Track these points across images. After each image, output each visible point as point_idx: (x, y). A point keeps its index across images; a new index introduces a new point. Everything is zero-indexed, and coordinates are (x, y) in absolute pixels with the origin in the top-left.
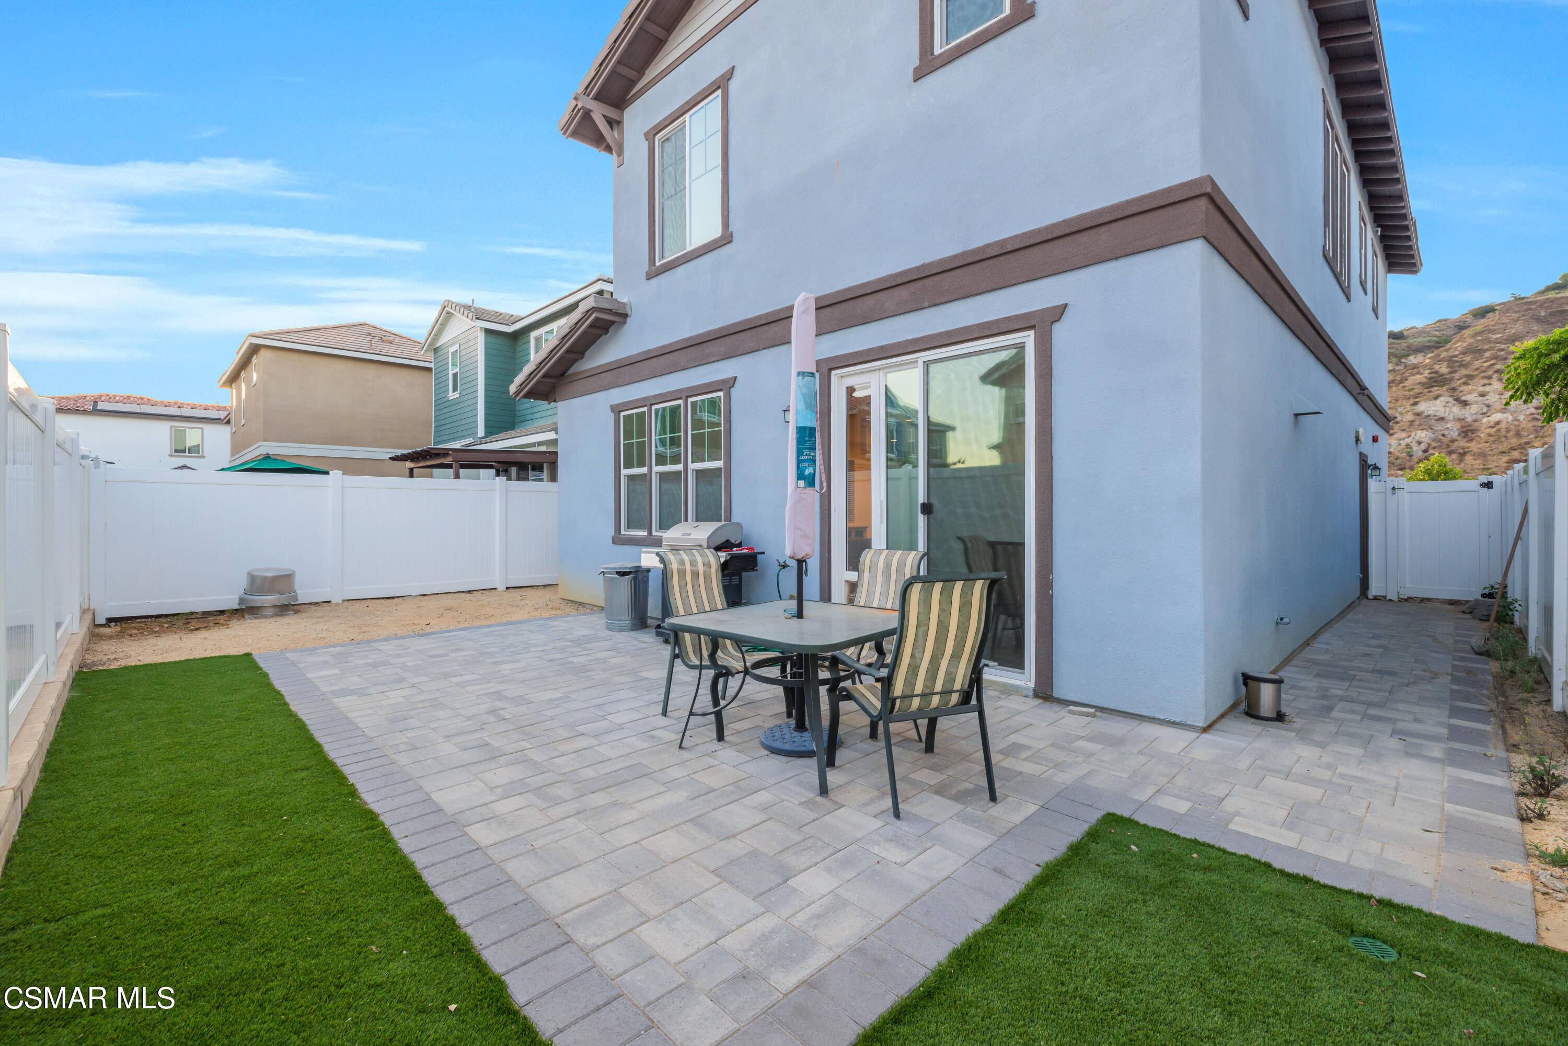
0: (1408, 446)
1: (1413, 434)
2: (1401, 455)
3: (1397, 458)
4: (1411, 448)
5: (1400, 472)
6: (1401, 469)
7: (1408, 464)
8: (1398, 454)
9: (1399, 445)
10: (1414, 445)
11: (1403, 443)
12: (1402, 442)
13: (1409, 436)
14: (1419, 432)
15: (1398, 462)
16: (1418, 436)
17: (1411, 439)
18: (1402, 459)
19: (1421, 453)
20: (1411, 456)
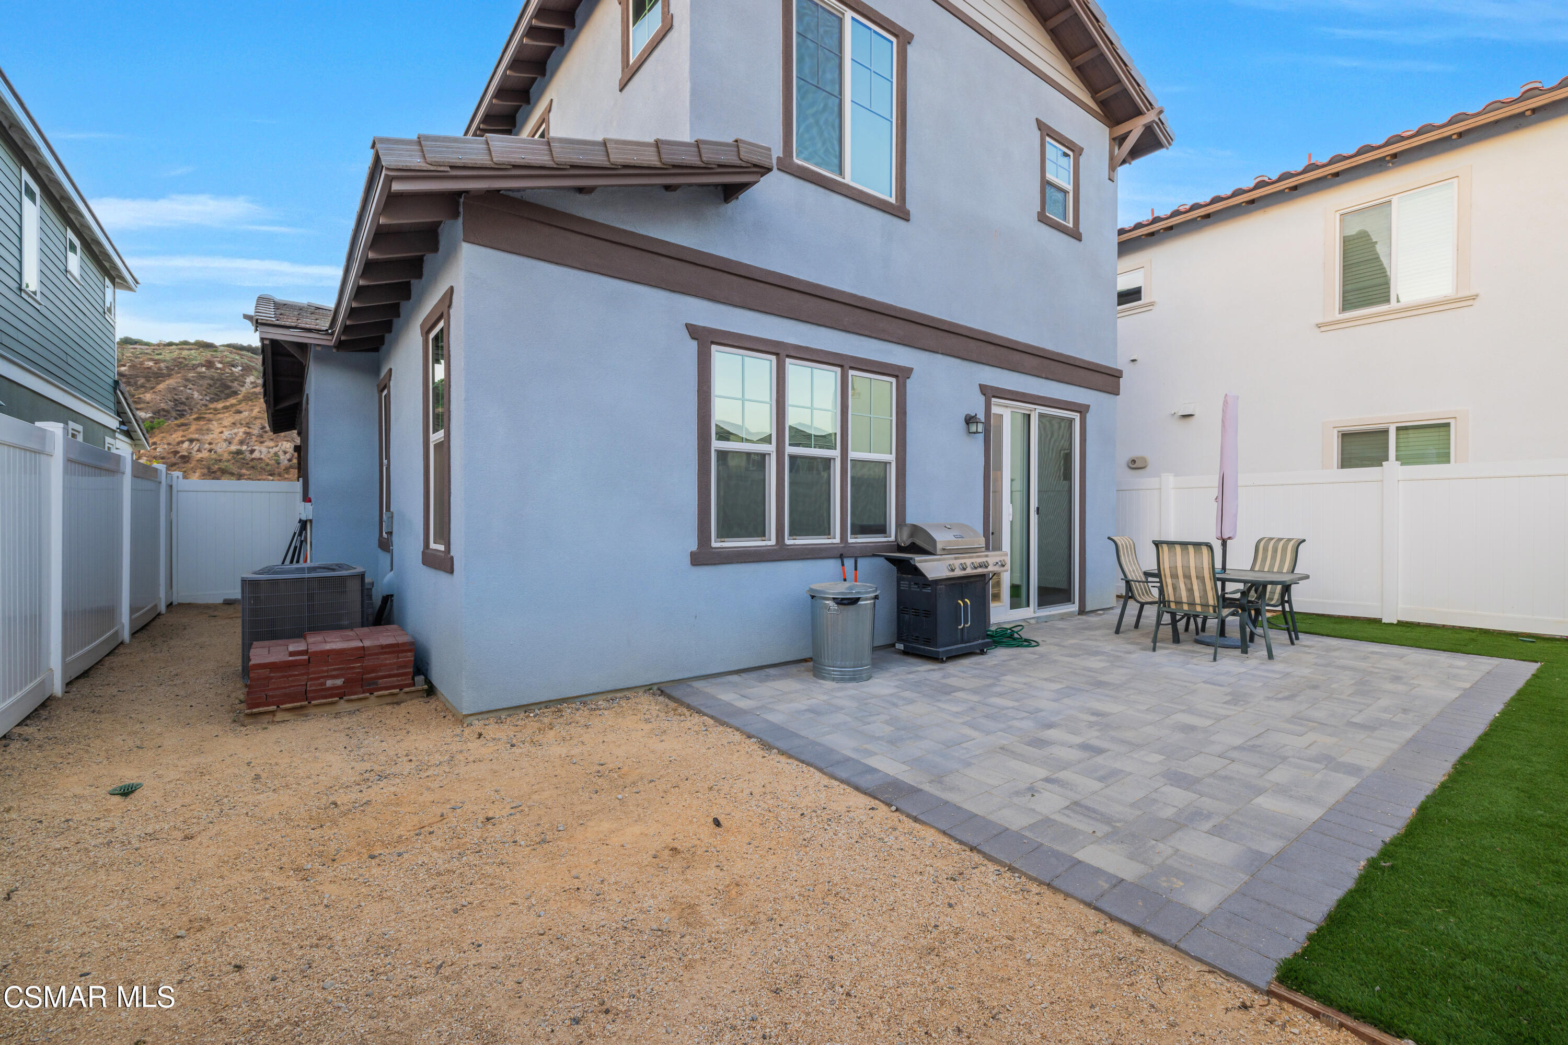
0: (276, 454)
1: (280, 444)
2: (270, 462)
3: (267, 465)
4: (278, 456)
5: (271, 478)
6: (271, 475)
7: (277, 471)
8: (268, 461)
9: (269, 452)
10: (281, 453)
11: (273, 451)
12: (270, 450)
13: (277, 446)
14: (285, 443)
15: (269, 468)
16: (284, 446)
17: (278, 448)
18: (272, 465)
19: (286, 462)
20: (279, 463)
